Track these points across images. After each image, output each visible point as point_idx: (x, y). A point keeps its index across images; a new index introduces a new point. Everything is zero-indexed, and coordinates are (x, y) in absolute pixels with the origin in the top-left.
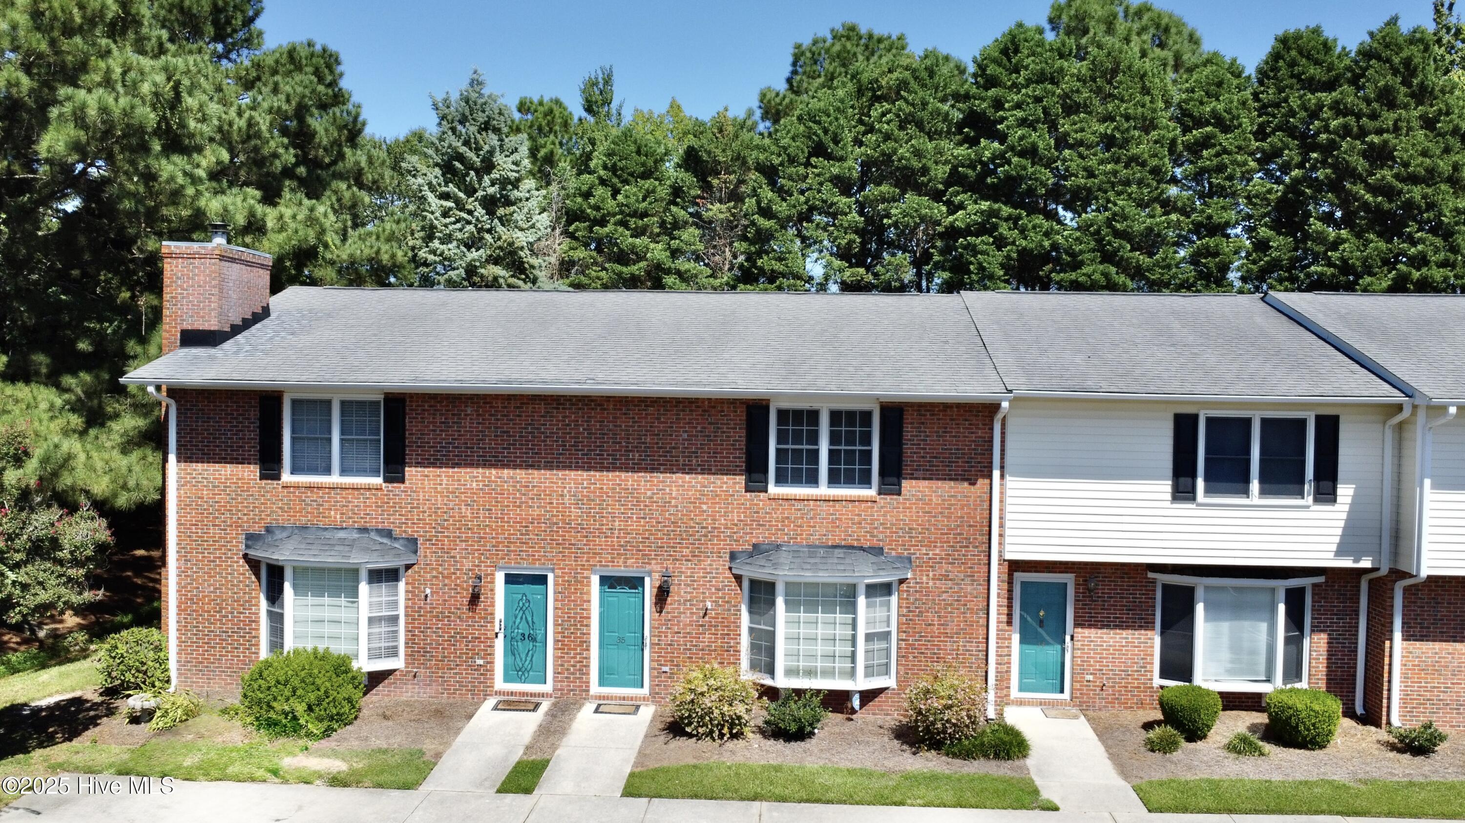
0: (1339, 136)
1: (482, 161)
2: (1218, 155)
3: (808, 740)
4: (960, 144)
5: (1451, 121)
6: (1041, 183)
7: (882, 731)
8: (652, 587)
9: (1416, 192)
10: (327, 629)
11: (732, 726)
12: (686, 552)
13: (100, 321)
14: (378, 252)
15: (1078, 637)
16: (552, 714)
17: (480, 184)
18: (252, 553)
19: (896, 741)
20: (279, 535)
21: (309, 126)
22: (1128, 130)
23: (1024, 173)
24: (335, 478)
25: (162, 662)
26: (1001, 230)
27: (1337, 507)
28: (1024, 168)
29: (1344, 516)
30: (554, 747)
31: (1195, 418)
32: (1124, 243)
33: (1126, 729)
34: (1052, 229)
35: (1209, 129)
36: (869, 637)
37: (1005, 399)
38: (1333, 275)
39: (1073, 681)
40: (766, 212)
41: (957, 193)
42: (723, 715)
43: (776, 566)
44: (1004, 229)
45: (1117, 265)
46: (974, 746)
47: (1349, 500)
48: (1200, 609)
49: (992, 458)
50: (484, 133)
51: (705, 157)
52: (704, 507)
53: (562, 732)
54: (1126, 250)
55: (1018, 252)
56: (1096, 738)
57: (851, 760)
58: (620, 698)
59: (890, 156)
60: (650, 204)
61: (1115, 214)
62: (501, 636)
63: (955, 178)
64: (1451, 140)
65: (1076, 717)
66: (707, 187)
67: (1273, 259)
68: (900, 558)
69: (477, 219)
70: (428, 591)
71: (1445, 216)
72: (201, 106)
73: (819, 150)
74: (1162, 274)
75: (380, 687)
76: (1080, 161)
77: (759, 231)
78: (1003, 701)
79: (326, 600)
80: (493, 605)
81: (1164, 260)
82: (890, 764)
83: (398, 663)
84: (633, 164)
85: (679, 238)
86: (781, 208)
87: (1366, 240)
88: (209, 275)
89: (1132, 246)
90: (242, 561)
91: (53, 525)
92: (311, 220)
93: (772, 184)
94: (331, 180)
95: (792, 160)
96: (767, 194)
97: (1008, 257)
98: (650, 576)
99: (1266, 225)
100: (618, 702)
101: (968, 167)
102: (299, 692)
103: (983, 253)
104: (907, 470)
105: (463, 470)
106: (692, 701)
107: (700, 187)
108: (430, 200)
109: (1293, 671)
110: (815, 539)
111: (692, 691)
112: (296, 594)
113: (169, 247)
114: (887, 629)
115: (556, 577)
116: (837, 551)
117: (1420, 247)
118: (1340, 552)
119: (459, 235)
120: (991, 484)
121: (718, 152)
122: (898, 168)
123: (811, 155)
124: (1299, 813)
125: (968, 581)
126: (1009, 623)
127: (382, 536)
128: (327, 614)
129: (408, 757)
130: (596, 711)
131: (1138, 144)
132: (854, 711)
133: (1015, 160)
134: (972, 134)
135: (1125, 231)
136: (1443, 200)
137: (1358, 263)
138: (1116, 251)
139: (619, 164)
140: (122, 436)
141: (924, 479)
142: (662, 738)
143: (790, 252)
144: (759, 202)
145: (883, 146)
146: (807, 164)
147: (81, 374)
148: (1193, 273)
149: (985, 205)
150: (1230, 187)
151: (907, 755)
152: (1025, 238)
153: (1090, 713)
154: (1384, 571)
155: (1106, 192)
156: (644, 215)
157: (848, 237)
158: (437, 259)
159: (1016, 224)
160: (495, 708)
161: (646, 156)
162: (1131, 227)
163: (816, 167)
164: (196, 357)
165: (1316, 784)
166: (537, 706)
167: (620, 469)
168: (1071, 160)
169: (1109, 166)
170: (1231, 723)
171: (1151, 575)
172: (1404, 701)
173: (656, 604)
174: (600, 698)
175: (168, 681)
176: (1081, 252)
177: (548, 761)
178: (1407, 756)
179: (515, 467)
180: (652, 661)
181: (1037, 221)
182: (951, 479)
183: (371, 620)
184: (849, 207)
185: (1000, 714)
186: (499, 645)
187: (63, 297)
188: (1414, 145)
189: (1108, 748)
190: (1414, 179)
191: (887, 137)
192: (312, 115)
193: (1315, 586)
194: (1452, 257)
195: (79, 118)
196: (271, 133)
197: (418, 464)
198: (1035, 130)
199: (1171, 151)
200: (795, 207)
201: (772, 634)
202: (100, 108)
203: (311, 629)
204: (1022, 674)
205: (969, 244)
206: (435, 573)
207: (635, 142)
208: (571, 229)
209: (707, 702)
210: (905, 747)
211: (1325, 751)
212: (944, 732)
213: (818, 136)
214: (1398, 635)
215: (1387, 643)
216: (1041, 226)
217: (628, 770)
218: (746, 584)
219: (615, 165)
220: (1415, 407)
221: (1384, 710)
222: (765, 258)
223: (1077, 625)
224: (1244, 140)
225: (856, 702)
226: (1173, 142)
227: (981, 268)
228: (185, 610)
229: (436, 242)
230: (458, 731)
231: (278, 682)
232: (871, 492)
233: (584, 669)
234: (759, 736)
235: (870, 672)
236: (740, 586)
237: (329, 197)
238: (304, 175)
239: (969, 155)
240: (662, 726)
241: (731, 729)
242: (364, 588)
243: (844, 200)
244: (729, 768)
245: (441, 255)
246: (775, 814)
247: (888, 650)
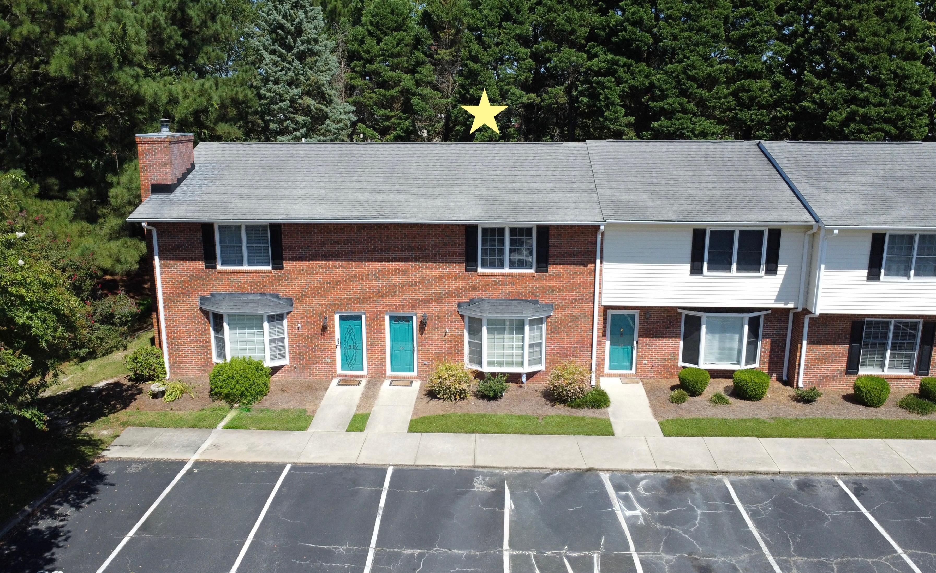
0: (826, 19)
1: (295, 28)
2: (753, 26)
3: (499, 400)
4: (596, 12)
5: (893, 12)
6: (645, 42)
7: (537, 393)
8: (417, 322)
9: (866, 59)
10: (248, 346)
11: (461, 394)
12: (435, 303)
13: (86, 158)
14: (237, 94)
15: (640, 342)
16: (367, 386)
17: (295, 44)
18: (204, 307)
19: (543, 399)
20: (218, 297)
21: (188, 15)
22: (699, 10)
23: (634, 36)
24: (245, 267)
25: (161, 364)
26: (619, 74)
27: (777, 277)
28: (635, 34)
29: (781, 281)
30: (371, 406)
31: (704, 231)
32: (693, 83)
33: (662, 390)
34: (650, 73)
35: (749, 8)
36: (531, 346)
37: (603, 225)
38: (814, 109)
39: (637, 364)
40: (475, 59)
41: (594, 47)
42: (456, 389)
43: (482, 311)
44: (621, 73)
45: (688, 97)
46: (582, 402)
47: (784, 273)
48: (704, 328)
49: (596, 253)
50: (295, 9)
51: (435, 18)
52: (444, 280)
53: (374, 397)
54: (694, 89)
55: (629, 87)
56: (645, 395)
57: (520, 410)
58: (402, 378)
59: (552, 22)
60: (401, 49)
61: (688, 65)
62: (339, 347)
63: (592, 37)
64: (891, 24)
65: (637, 383)
66: (436, 38)
67: (782, 95)
68: (547, 305)
69: (295, 68)
70: (299, 325)
71: (883, 74)
72: (137, 33)
73: (507, 17)
74: (715, 103)
75: (277, 374)
76: (669, 29)
77: (470, 71)
78: (600, 373)
79: (246, 331)
80: (334, 332)
81: (717, 94)
82: (540, 412)
83: (286, 362)
84: (390, 21)
85: (420, 73)
86: (484, 56)
87: (836, 87)
88: (164, 153)
89: (698, 85)
90: (199, 311)
91: (110, 307)
92: (203, 92)
93: (479, 39)
94: (203, 45)
95: (491, 24)
96: (476, 47)
97: (623, 91)
98: (416, 315)
99: (779, 72)
100: (401, 379)
101: (600, 29)
102: (240, 382)
103: (608, 88)
104: (551, 260)
105: (314, 263)
106: (440, 382)
107: (433, 38)
108: (265, 56)
109: (751, 358)
110: (502, 296)
111: (440, 377)
112: (230, 328)
113: (140, 138)
114: (540, 341)
115: (366, 317)
116: (514, 302)
117: (866, 93)
118: (777, 300)
119: (284, 78)
120: (595, 267)
121: (444, 15)
122: (556, 31)
123: (502, 20)
124: (737, 436)
125: (582, 316)
126: (604, 335)
127: (273, 297)
128: (248, 338)
129: (300, 414)
130: (391, 385)
131: (705, 18)
132: (522, 383)
133: (629, 27)
134: (604, 6)
135: (694, 76)
136: (883, 63)
137: (829, 102)
138: (687, 89)
139: (380, 22)
140: (110, 230)
141: (560, 264)
142: (426, 399)
143: (490, 85)
144: (470, 52)
145: (547, 16)
146: (500, 26)
147: (78, 190)
148: (734, 102)
149: (610, 57)
150: (759, 46)
151: (549, 407)
152: (634, 79)
153: (645, 380)
154: (800, 309)
155: (683, 50)
156: (398, 55)
157: (526, 75)
158: (272, 95)
159: (628, 69)
160: (339, 384)
161: (397, 15)
162: (697, 74)
163: (505, 28)
164: (163, 202)
165: (749, 420)
166: (359, 383)
167: (399, 261)
168: (664, 29)
169: (686, 33)
170: (716, 386)
171: (679, 310)
172: (806, 374)
173: (420, 330)
174: (392, 377)
175: (165, 374)
176: (667, 89)
177: (369, 414)
178: (801, 404)
179: (342, 260)
180: (418, 358)
181: (641, 68)
182: (574, 264)
183: (271, 341)
184: (526, 55)
185: (598, 382)
186: (338, 351)
187: (62, 144)
188: (869, 27)
189: (650, 400)
190: (866, 51)
191: (550, 9)
192: (189, 8)
193: (765, 315)
194: (884, 100)
195: (73, 53)
196: (166, 23)
197: (290, 260)
198: (642, 7)
199: (725, 23)
200: (492, 55)
201: (481, 345)
202: (83, 47)
203: (239, 346)
204: (611, 360)
205: (600, 81)
206: (302, 316)
207: (390, 6)
208: (352, 64)
209: (448, 383)
210: (548, 402)
211: (761, 401)
212: (567, 395)
213: (507, 8)
214: (805, 342)
215: (799, 346)
216: (643, 71)
217: (409, 418)
218: (466, 319)
219: (377, 23)
220: (819, 228)
221: (796, 378)
222: (475, 88)
223: (640, 336)
224: (770, 16)
225: (524, 379)
226: (727, 17)
227: (607, 98)
228: (171, 337)
229: (271, 83)
230: (322, 397)
231: (229, 377)
232: (532, 271)
233: (383, 363)
234: (474, 398)
235: (531, 363)
236: (464, 320)
237: (202, 57)
238: (187, 45)
239: (602, 21)
240: (424, 393)
241: (460, 395)
242: (266, 325)
243: (524, 50)
244: (460, 416)
245: (274, 92)
246: (483, 440)
247: (541, 351)
